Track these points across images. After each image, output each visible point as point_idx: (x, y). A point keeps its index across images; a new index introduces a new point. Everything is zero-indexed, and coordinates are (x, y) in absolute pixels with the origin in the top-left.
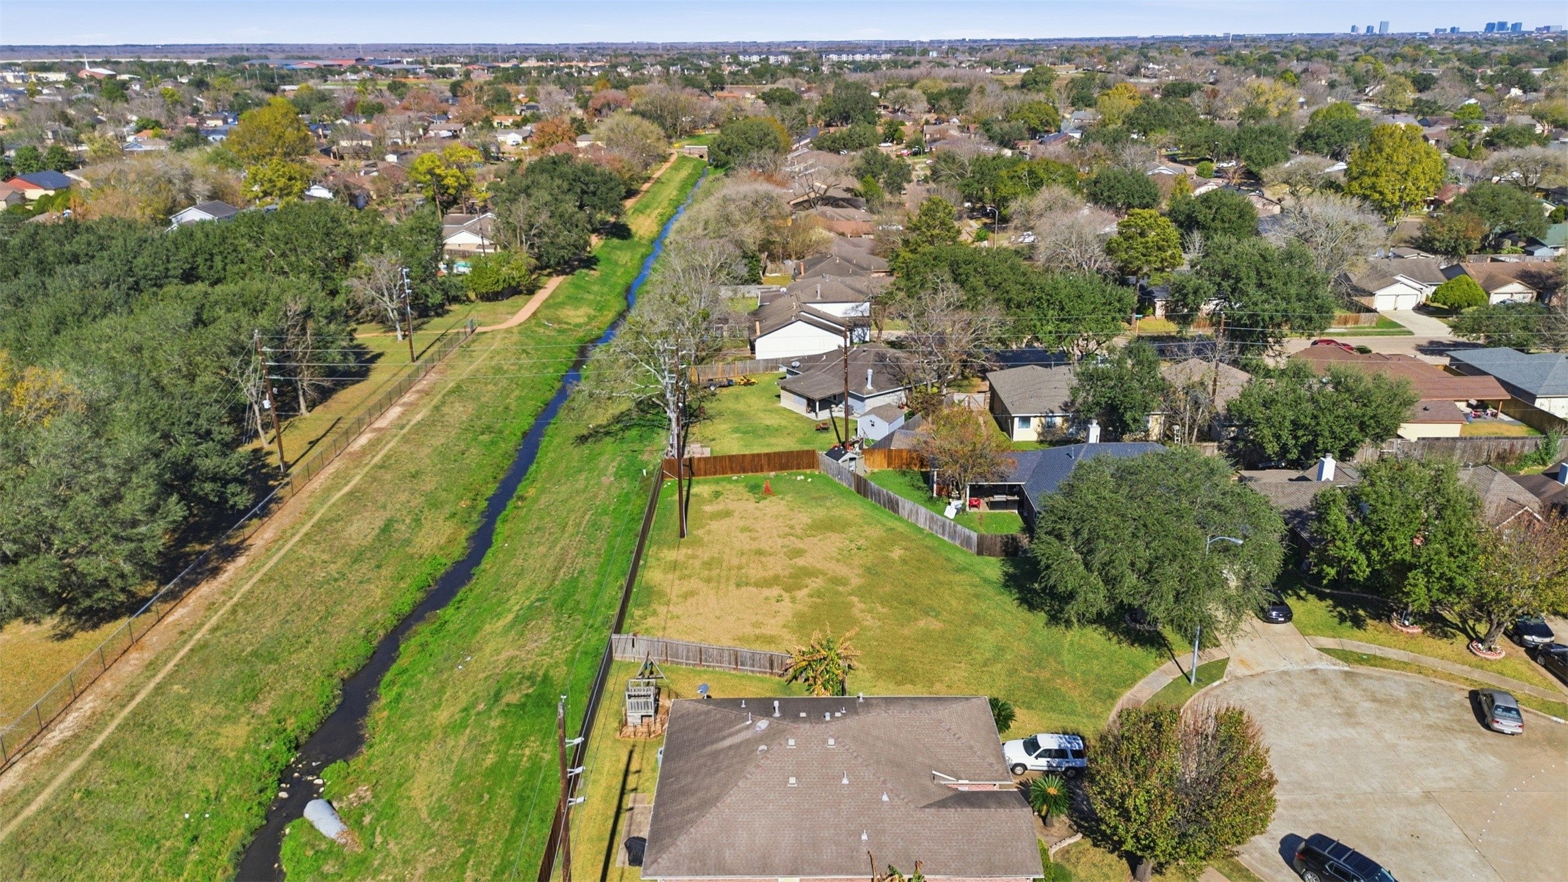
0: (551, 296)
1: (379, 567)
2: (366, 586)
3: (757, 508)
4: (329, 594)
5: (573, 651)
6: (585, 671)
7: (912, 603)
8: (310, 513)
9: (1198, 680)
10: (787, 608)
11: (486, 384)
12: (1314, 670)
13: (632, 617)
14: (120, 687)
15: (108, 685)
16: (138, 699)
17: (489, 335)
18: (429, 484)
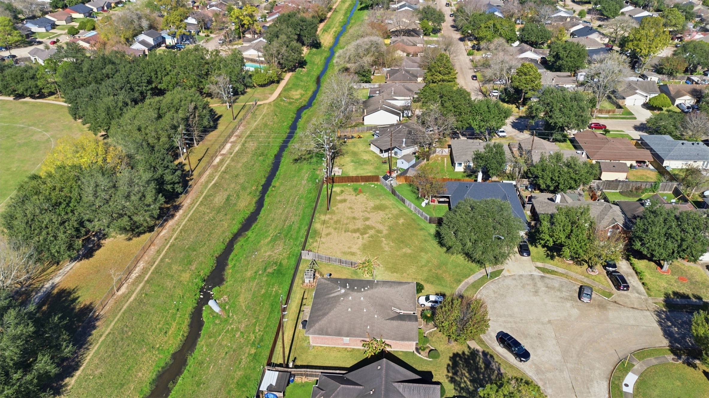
0: (287, 84)
1: (226, 215)
2: (222, 222)
3: (355, 199)
4: (210, 225)
5: (289, 254)
6: (293, 262)
7: (402, 242)
8: (202, 193)
9: (491, 277)
10: (360, 242)
11: (261, 132)
12: (532, 275)
13: (309, 242)
14: (150, 259)
15: (146, 258)
16: (156, 263)
17: (262, 106)
18: (241, 180)
